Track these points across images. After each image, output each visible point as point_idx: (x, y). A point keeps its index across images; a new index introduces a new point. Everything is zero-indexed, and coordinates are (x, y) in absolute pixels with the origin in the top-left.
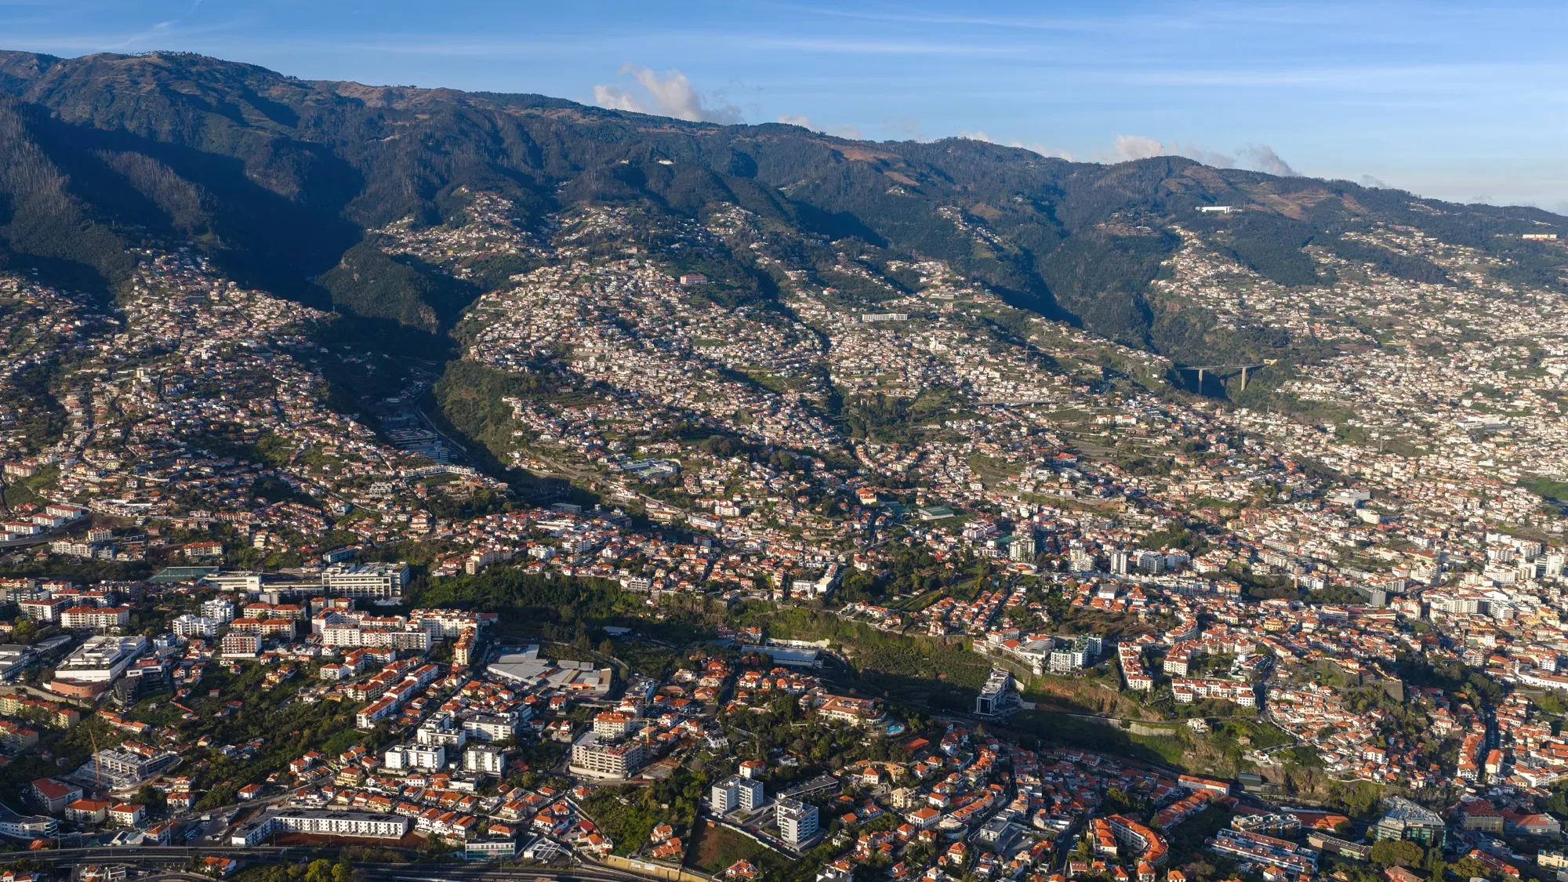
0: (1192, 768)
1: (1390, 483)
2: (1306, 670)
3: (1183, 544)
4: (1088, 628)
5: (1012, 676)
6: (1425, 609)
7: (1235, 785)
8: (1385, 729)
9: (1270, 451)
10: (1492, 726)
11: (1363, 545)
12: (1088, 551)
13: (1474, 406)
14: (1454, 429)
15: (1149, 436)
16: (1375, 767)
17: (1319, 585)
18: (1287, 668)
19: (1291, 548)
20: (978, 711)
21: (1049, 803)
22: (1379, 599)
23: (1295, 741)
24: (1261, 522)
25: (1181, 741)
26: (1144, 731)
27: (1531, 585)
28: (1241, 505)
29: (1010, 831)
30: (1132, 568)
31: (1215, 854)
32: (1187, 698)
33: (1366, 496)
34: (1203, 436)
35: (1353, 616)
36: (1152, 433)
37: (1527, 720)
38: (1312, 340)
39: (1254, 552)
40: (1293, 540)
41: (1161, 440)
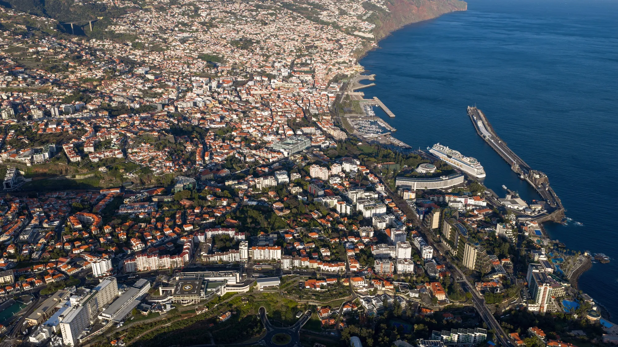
0: (105, 186)
1: (156, 63)
2: (140, 139)
3: (81, 99)
4: (47, 142)
5: (17, 169)
6: (176, 108)
7: (122, 188)
8: (171, 154)
9: (108, 56)
10: (204, 144)
11: (150, 88)
12: (39, 109)
13: (180, 30)
14: (174, 39)
15: (55, 55)
16: (170, 168)
17: (138, 106)
18: (132, 140)
19: (124, 94)
20: (5, 188)
21: (48, 217)
22: (160, 107)
23: (141, 166)
24: (111, 85)
25: (98, 177)
26: (82, 177)
27: (208, 93)
28: (100, 80)
29: (33, 233)
30: (61, 113)
31: (120, 215)
32: (96, 160)
33: (148, 69)
34: (79, 52)
35: (152, 115)
36: (57, 53)
37: (214, 140)
38: (115, 7)
39: (110, 98)
40: (124, 90)
41: (61, 56)
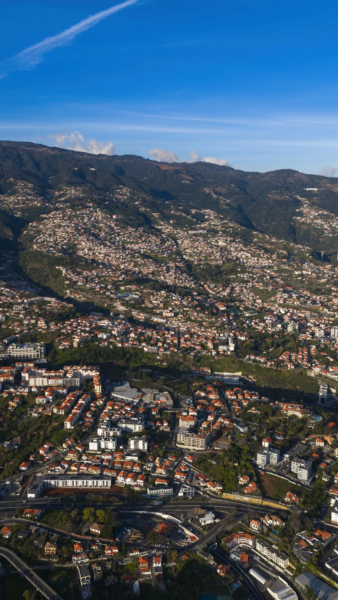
15: (317, 279)
20: (319, 403)
36: (319, 278)
41: (323, 281)
